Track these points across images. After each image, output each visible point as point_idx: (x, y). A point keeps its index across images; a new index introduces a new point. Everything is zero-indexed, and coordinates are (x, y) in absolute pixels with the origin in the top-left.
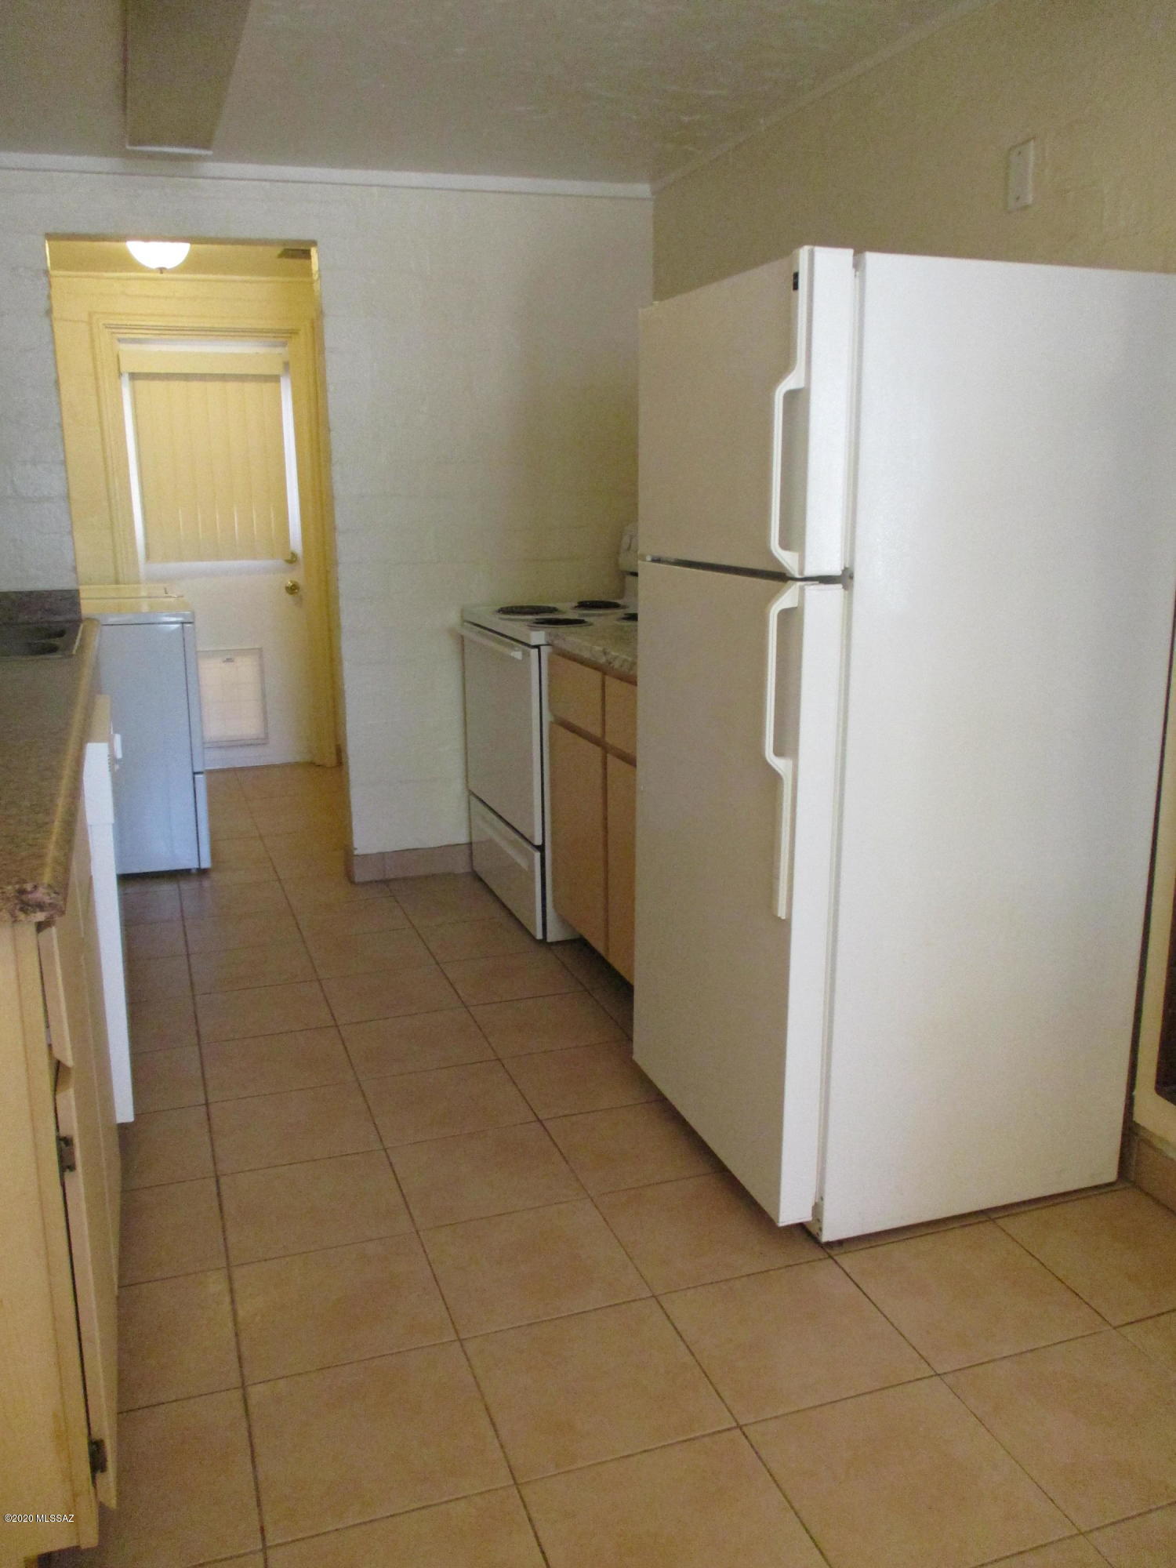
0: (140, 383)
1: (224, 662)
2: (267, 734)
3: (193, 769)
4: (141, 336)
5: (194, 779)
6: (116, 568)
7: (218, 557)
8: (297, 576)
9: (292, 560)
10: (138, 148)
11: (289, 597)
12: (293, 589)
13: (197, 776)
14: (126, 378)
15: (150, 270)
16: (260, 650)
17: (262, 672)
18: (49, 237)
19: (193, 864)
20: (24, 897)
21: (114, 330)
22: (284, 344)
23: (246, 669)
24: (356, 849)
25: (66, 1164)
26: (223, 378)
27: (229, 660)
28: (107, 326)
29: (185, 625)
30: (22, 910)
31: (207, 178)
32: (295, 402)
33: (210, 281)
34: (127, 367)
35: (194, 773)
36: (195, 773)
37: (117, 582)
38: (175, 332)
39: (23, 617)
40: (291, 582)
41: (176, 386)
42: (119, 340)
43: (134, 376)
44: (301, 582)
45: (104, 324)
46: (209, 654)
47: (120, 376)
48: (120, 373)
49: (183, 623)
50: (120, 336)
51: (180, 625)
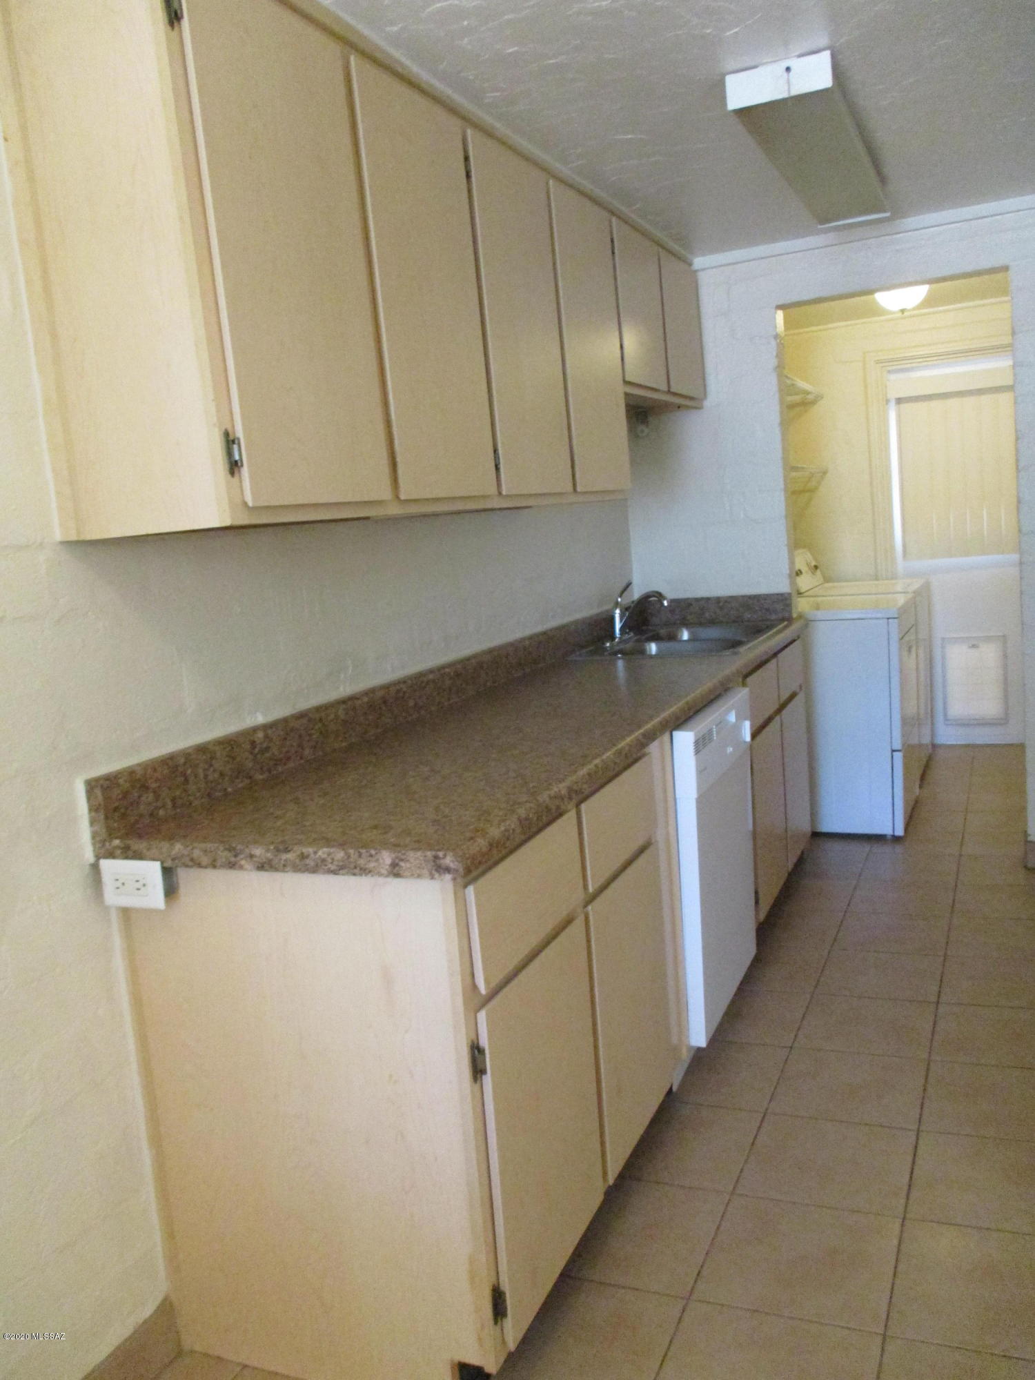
0: (904, 406)
1: (970, 647)
2: (1007, 714)
3: (891, 747)
4: (909, 366)
5: (892, 755)
6: (876, 568)
7: (967, 553)
10: (827, 225)
13: (895, 753)
14: (892, 406)
15: (894, 313)
16: (1004, 636)
17: (1005, 656)
18: (779, 307)
19: (887, 831)
20: (438, 862)
21: (884, 364)
23: (990, 654)
24: (1030, 835)
25: (478, 1071)
26: (980, 392)
27: (974, 646)
28: (878, 362)
29: (890, 620)
30: (436, 870)
31: (908, 231)
33: (970, 307)
34: (893, 394)
35: (893, 751)
37: (877, 579)
38: (935, 358)
39: (747, 615)
41: (936, 404)
42: (889, 372)
43: (899, 401)
45: (875, 361)
46: (956, 640)
47: (887, 404)
48: (888, 401)
49: (888, 619)
50: (890, 368)
51: (886, 620)
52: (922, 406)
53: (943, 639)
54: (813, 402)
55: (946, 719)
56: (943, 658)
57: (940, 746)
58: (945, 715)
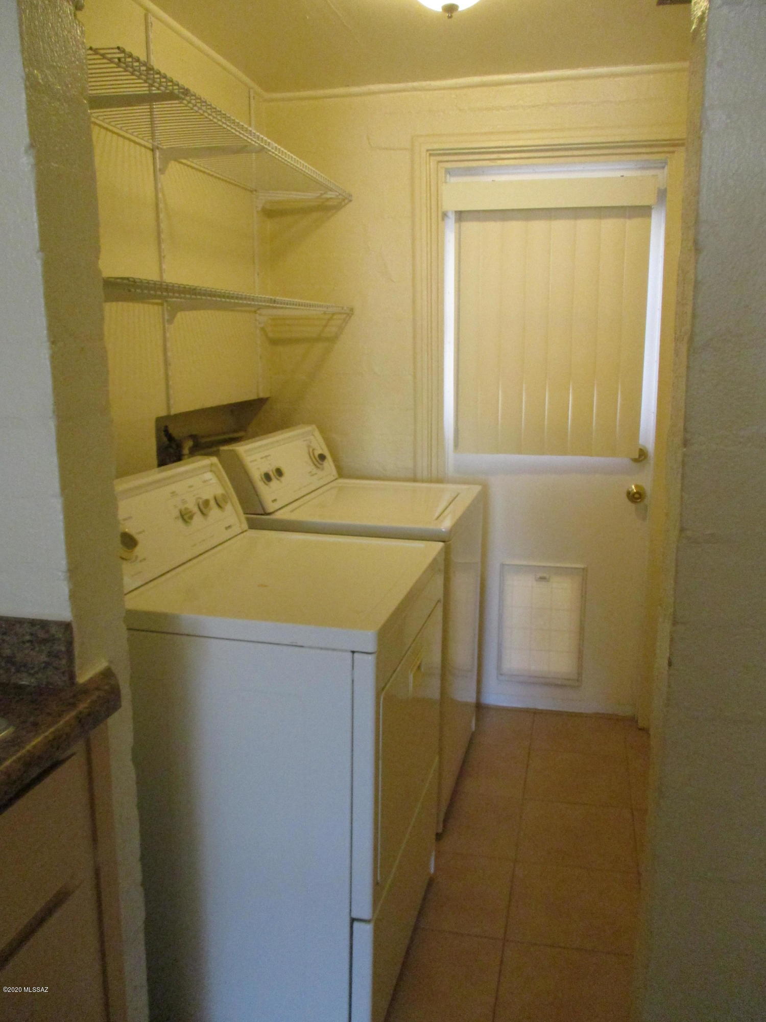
0: (472, 227)
1: (538, 580)
2: (580, 674)
5: (352, 927)
8: (643, 480)
9: (642, 456)
11: (631, 506)
12: (636, 497)
13: (356, 924)
14: (451, 223)
16: (584, 570)
22: (663, 165)
23: (563, 592)
27: (543, 579)
28: (432, 153)
29: (356, 656)
32: (667, 245)
34: (452, 205)
36: (353, 920)
40: (636, 486)
41: (515, 227)
42: (448, 172)
43: (461, 216)
44: (648, 486)
45: (427, 151)
46: (519, 569)
47: (443, 219)
48: (445, 215)
49: (353, 652)
50: (449, 165)
51: (351, 654)
52: (493, 227)
53: (503, 565)
54: (337, 208)
55: (500, 673)
56: (502, 592)
57: (488, 708)
58: (499, 668)
